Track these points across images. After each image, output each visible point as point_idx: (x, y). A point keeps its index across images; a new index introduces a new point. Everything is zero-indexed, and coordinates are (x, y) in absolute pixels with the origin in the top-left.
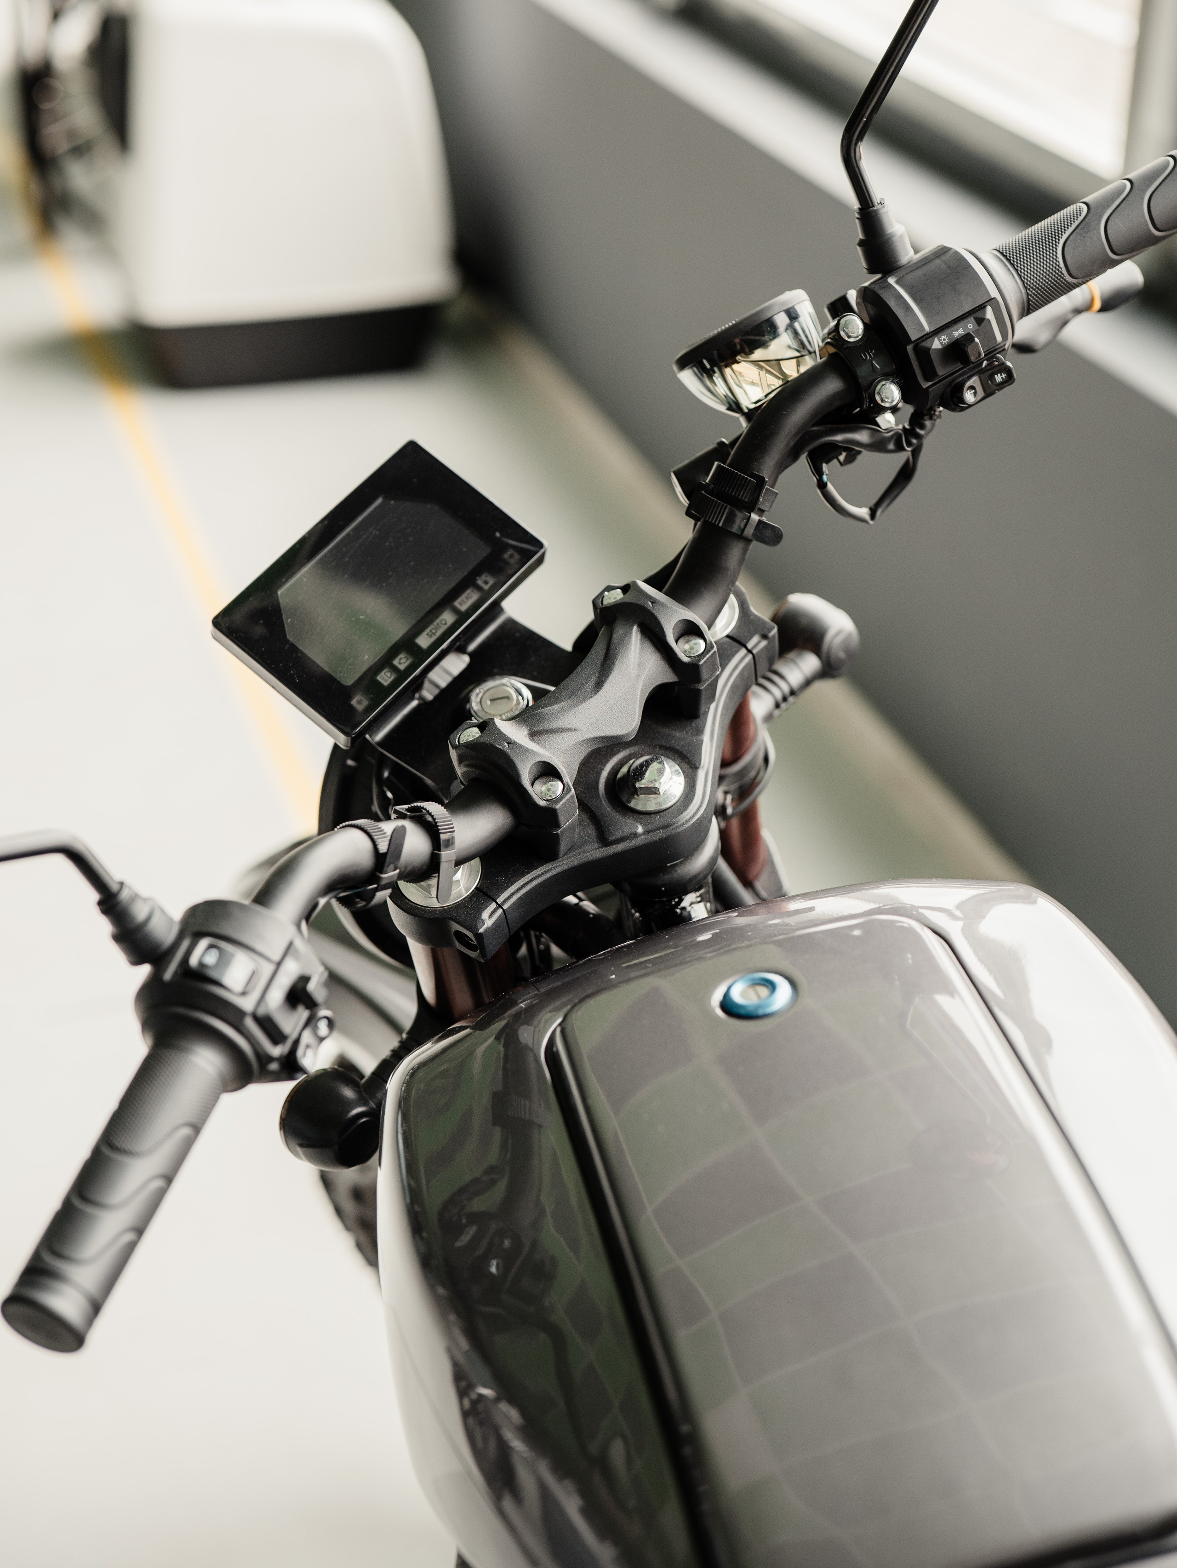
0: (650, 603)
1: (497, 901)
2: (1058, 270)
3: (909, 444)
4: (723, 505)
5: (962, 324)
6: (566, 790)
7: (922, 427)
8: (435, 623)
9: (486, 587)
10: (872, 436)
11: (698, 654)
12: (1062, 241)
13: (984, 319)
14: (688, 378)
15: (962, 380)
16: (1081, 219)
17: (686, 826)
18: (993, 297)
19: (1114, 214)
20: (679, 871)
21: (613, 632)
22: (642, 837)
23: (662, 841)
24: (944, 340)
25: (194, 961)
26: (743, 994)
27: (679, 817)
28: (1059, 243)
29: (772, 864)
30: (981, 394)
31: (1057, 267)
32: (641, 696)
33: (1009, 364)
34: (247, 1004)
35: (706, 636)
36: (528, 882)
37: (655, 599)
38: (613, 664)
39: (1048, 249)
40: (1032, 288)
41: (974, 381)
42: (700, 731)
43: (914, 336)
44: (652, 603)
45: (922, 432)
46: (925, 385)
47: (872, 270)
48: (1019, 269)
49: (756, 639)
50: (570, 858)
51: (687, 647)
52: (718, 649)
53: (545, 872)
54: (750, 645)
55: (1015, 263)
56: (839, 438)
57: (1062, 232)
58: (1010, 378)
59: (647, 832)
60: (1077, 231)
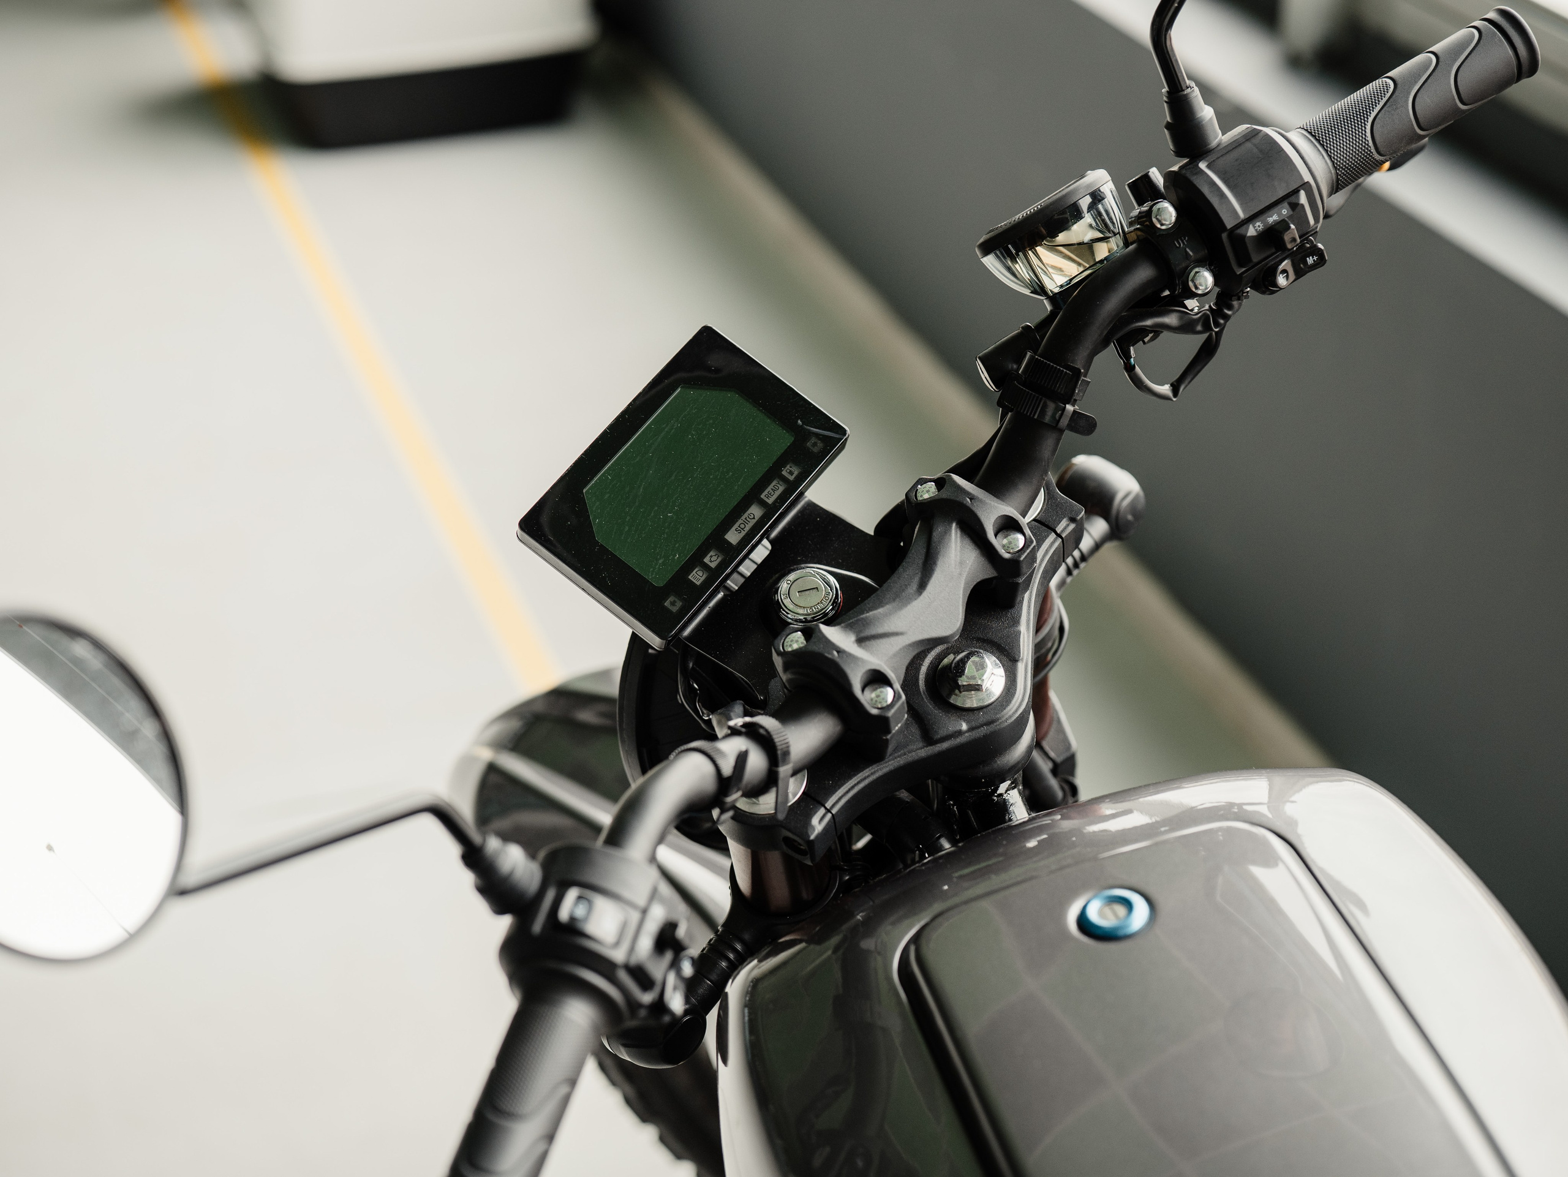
0: (968, 500)
1: (826, 805)
2: (1367, 149)
3: (1217, 324)
4: (1038, 397)
5: (1276, 209)
6: (896, 697)
7: (1230, 308)
8: (743, 518)
9: (791, 478)
10: (1181, 318)
11: (1018, 549)
12: (1371, 119)
13: (1298, 204)
14: (991, 262)
15: (1274, 263)
16: (1388, 95)
17: (1010, 721)
18: (1306, 181)
19: (1422, 90)
20: (999, 762)
21: (932, 529)
22: (967, 734)
23: (986, 738)
24: (1259, 226)
25: (564, 914)
26: (1101, 913)
27: (1002, 713)
28: (1368, 122)
29: (1059, 721)
30: (1292, 276)
31: (1367, 146)
32: (964, 595)
33: (1320, 246)
34: (618, 956)
35: (1025, 531)
36: (855, 785)
37: (974, 496)
38: (935, 563)
39: (1357, 128)
40: (1342, 168)
41: (1286, 264)
42: (1016, 622)
43: (1229, 224)
44: (971, 499)
45: (1229, 313)
46: (1239, 271)
47: (1179, 153)
48: (1329, 149)
49: (1064, 523)
50: (896, 758)
51: (1005, 541)
52: (1037, 542)
53: (872, 774)
54: (1059, 529)
55: (1325, 144)
56: (1149, 322)
57: (1370, 110)
58: (1322, 261)
59: (970, 729)
60: (1385, 108)
